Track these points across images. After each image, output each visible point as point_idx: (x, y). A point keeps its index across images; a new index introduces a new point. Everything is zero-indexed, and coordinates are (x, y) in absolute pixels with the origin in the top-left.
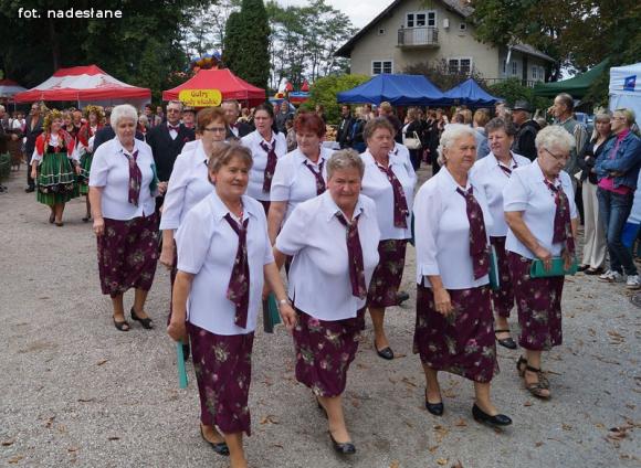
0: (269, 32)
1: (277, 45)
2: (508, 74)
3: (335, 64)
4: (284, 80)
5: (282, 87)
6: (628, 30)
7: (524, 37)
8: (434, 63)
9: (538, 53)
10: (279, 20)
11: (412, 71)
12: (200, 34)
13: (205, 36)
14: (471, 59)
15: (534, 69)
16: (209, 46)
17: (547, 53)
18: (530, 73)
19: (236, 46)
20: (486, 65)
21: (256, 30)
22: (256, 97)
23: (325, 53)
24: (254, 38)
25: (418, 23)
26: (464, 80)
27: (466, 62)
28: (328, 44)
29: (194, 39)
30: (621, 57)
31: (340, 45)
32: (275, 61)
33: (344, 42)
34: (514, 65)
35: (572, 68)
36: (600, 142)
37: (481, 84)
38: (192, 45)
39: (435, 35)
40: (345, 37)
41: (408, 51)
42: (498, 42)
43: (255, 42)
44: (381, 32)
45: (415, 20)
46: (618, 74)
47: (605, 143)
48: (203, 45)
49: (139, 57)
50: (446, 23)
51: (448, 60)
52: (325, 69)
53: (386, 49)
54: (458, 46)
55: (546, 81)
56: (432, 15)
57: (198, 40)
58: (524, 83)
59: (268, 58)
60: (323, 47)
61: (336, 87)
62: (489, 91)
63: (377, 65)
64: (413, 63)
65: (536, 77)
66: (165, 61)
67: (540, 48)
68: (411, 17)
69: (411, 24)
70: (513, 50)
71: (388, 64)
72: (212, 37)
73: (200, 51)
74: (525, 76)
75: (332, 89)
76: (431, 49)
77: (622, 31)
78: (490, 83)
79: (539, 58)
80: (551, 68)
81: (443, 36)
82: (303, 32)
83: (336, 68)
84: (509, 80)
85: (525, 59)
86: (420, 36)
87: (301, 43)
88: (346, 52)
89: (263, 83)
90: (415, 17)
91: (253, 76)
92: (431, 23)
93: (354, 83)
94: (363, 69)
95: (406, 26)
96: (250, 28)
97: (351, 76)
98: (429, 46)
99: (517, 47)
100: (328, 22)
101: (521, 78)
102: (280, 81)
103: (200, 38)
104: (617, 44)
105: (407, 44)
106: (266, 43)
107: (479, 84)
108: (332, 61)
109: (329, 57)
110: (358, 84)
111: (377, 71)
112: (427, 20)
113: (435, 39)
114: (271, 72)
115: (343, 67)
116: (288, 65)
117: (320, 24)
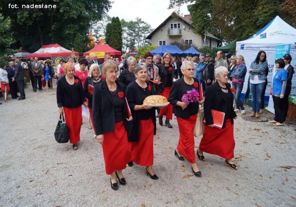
0: (122, 30)
1: (125, 35)
2: (205, 45)
3: (146, 42)
4: (128, 48)
5: (128, 51)
6: (243, 29)
7: (209, 31)
8: (179, 41)
9: (214, 37)
10: (126, 26)
11: (173, 44)
12: (96, 31)
13: (98, 32)
14: (192, 39)
15: (214, 43)
16: (100, 36)
18: (212, 44)
19: (110, 36)
20: (197, 42)
21: (117, 30)
22: (118, 54)
23: (142, 38)
24: (116, 33)
25: (175, 27)
26: (190, 47)
27: (191, 41)
28: (143, 35)
30: (240, 38)
31: (147, 35)
32: (124, 41)
33: (149, 34)
34: (207, 42)
35: (225, 43)
36: (233, 66)
37: (196, 48)
38: (94, 35)
39: (180, 31)
40: (149, 32)
41: (171, 37)
42: (201, 33)
44: (162, 30)
45: (173, 26)
46: (239, 44)
48: (98, 36)
49: (74, 40)
50: (184, 27)
51: (185, 40)
52: (143, 44)
53: (163, 36)
54: (188, 35)
55: (218, 47)
56: (179, 24)
58: (210, 48)
59: (122, 40)
60: (141, 36)
62: (198, 51)
63: (161, 42)
64: (173, 41)
65: (214, 45)
66: (84, 42)
67: (215, 36)
68: (172, 25)
69: (172, 27)
70: (206, 36)
71: (164, 42)
72: (102, 32)
73: (97, 38)
74: (211, 45)
75: (145, 51)
76: (179, 36)
77: (241, 29)
78: (199, 48)
79: (214, 39)
80: (219, 43)
81: (183, 31)
82: (134, 31)
83: (146, 43)
84: (205, 47)
85: (210, 39)
86: (175, 32)
87: (134, 35)
88: (150, 37)
89: (120, 49)
91: (116, 46)
92: (179, 27)
93: (153, 49)
94: (156, 43)
95: (170, 28)
96: (115, 29)
97: (152, 46)
99: (208, 35)
100: (143, 27)
101: (209, 46)
102: (126, 49)
104: (239, 34)
105: (171, 34)
106: (121, 34)
108: (144, 41)
110: (154, 49)
111: (161, 44)
112: (177, 26)
113: (180, 33)
114: (123, 45)
115: (149, 43)
116: (129, 43)
117: (140, 28)
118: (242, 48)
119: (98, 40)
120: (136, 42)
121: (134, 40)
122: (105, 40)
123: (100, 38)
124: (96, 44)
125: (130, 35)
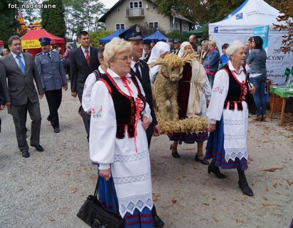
0: (64, 11)
1: (70, 17)
2: (174, 28)
3: (99, 25)
4: (75, 34)
5: (74, 38)
6: (217, 8)
7: (178, 11)
8: (142, 24)
9: (184, 18)
10: (69, 5)
12: (29, 11)
13: (32, 13)
14: (158, 22)
15: (185, 26)
16: (35, 18)
17: (189, 19)
18: (183, 27)
19: (47, 18)
20: (164, 24)
22: (61, 42)
23: (94, 21)
24: (56, 14)
25: (135, 6)
26: (155, 31)
27: (156, 23)
28: (95, 16)
29: (26, 15)
30: (214, 20)
31: (100, 17)
32: (68, 25)
33: (103, 15)
34: (176, 25)
35: (198, 26)
36: (205, 54)
38: (26, 18)
39: (143, 11)
40: (103, 13)
41: (131, 19)
42: (167, 13)
43: (57, 16)
44: (119, 10)
45: (133, 5)
46: (212, 26)
47: (207, 54)
48: (31, 18)
50: (147, 6)
51: (149, 23)
52: (94, 28)
53: (121, 19)
54: (153, 16)
55: (190, 30)
56: (140, 3)
57: (28, 15)
58: (181, 32)
59: (65, 23)
60: (92, 18)
61: (99, 36)
62: (166, 36)
63: (118, 25)
65: (185, 29)
67: (186, 17)
68: (131, 4)
69: (132, 7)
70: (175, 18)
71: (123, 25)
72: (36, 13)
73: (30, 20)
74: (181, 29)
75: (97, 37)
76: (141, 18)
77: (215, 9)
78: (167, 32)
80: (191, 26)
81: (146, 12)
83: (99, 28)
84: (174, 31)
85: (180, 22)
86: (136, 12)
87: (81, 16)
88: (103, 20)
89: (63, 35)
90: (133, 4)
91: (57, 32)
92: (141, 6)
94: (111, 27)
95: (130, 8)
97: (106, 31)
98: (140, 16)
99: (177, 17)
100: (94, 6)
101: (179, 30)
102: (73, 35)
103: (30, 14)
104: (213, 14)
105: (131, 16)
106: (63, 16)
107: (162, 33)
108: (97, 24)
109: (96, 23)
110: (109, 35)
111: (118, 28)
112: (138, 5)
113: (143, 13)
114: (67, 31)
115: (102, 27)
116: (76, 27)
117: (90, 7)
118: (216, 31)
119: (31, 24)
120: (85, 25)
121: (82, 23)
122: (42, 23)
123: (35, 21)
124: (29, 29)
125: (76, 16)
